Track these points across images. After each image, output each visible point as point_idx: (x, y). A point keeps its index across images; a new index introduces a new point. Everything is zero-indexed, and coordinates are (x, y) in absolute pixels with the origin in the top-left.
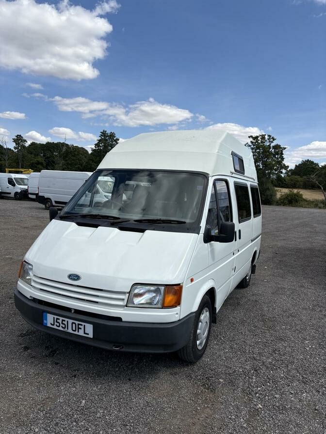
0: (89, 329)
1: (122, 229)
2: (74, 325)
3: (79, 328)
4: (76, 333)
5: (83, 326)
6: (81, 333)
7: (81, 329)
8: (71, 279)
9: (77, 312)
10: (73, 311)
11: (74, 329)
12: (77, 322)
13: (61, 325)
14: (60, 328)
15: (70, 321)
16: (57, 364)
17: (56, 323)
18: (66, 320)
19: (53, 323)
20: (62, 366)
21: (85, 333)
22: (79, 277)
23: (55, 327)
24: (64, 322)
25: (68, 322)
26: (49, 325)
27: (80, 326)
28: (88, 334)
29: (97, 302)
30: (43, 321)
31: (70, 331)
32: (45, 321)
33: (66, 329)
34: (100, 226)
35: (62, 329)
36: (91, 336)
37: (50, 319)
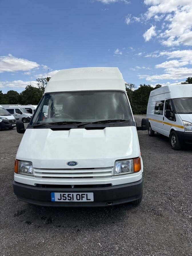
0: (91, 196)
1: (87, 129)
2: (78, 196)
3: (82, 197)
4: (81, 201)
5: (86, 195)
6: (84, 200)
7: (84, 197)
8: (71, 165)
9: (76, 186)
10: (73, 187)
11: (78, 198)
12: (80, 194)
13: (67, 198)
14: (67, 201)
15: (75, 194)
16: (60, 226)
17: (62, 198)
18: (71, 194)
19: (60, 198)
20: (63, 227)
21: (87, 199)
22: (76, 163)
23: (62, 200)
24: (69, 196)
25: (73, 195)
26: (56, 200)
27: (83, 196)
28: (90, 200)
29: (92, 177)
30: (51, 198)
31: (75, 200)
32: (53, 199)
33: (72, 200)
34: (71, 128)
35: (69, 201)
36: (92, 200)
37: (57, 197)
